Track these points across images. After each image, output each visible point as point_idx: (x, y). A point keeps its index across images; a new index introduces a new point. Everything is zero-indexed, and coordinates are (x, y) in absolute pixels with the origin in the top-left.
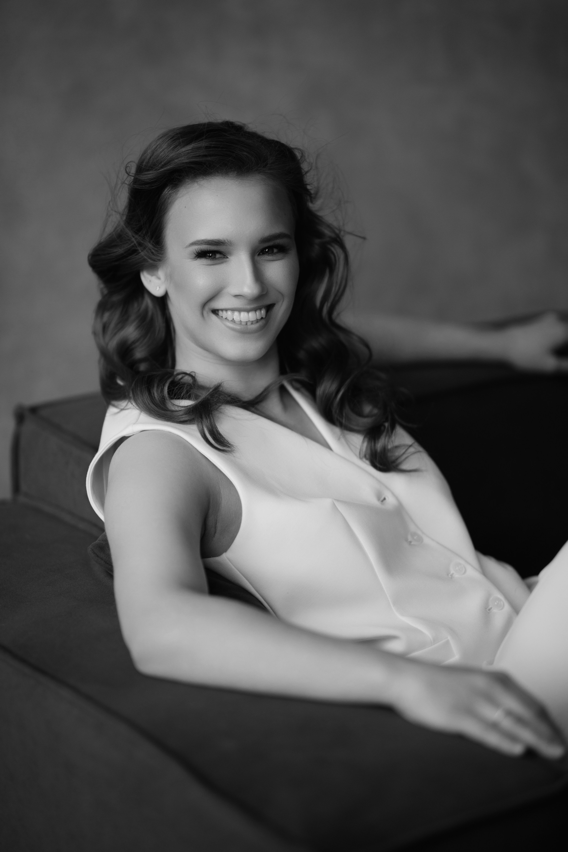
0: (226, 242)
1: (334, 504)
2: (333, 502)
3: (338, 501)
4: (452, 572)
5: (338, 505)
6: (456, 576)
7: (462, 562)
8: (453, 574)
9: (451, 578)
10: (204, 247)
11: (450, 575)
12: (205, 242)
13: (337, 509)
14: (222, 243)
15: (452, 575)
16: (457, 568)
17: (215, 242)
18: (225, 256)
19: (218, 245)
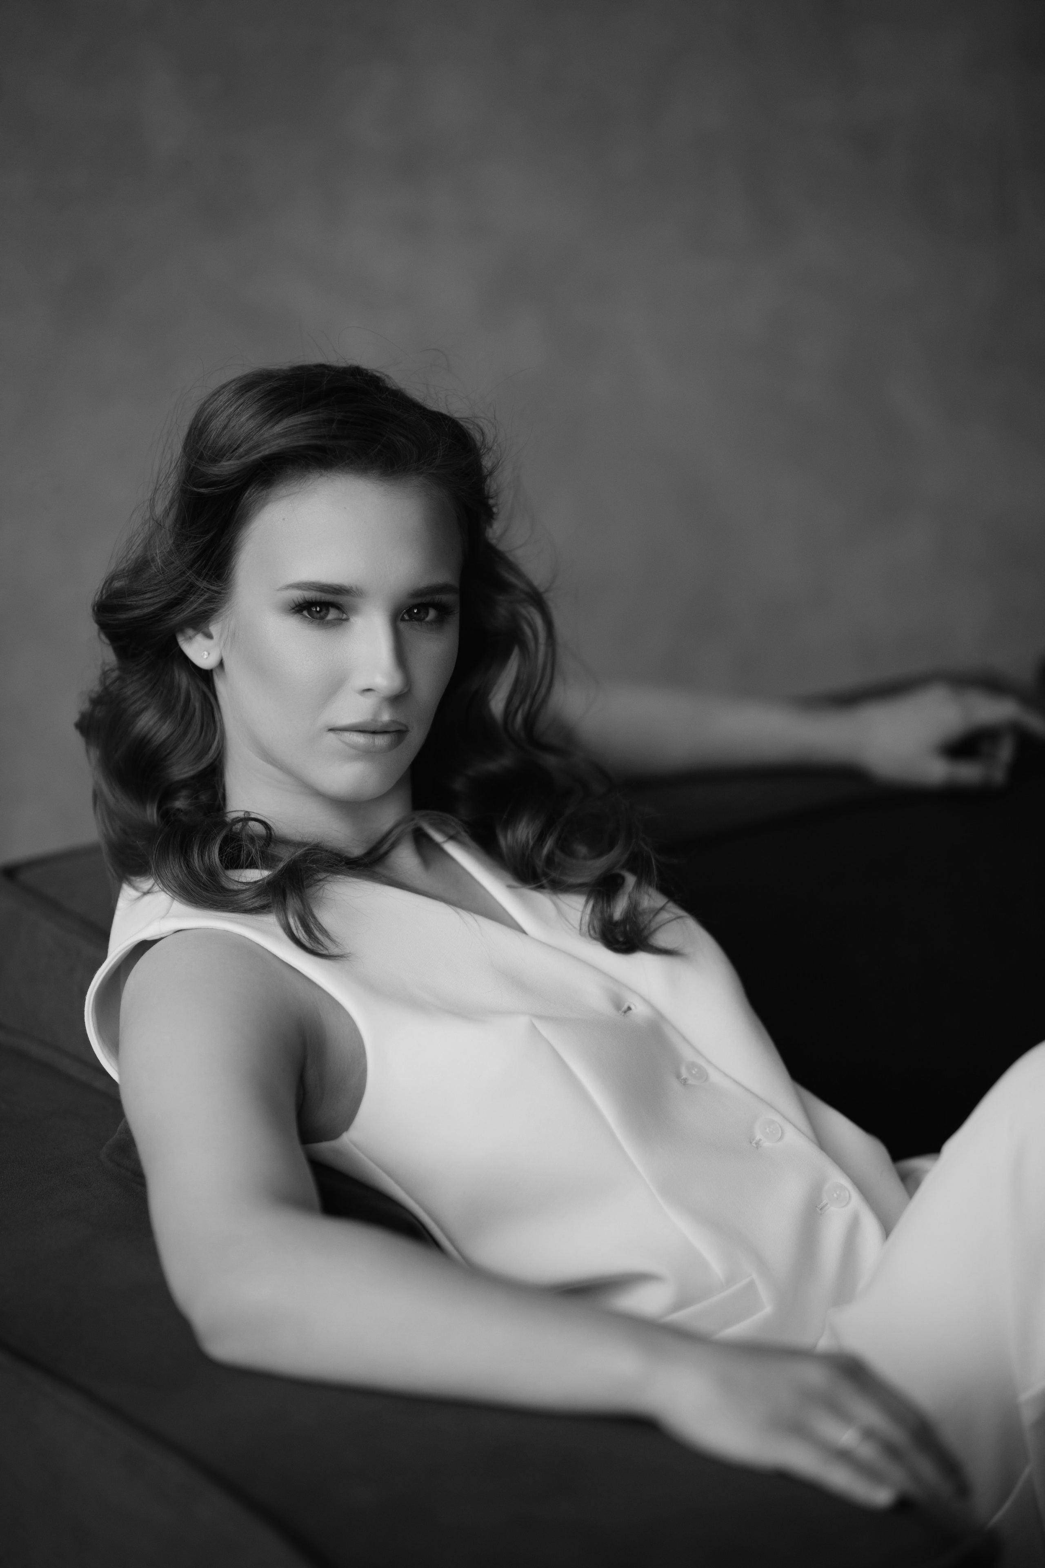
1: (533, 1026)
2: (531, 1021)
3: (540, 1017)
4: (758, 1136)
5: (541, 1026)
7: (777, 1118)
11: (755, 1142)
13: (539, 1032)
15: (758, 1144)
18: (346, 614)
19: (337, 594)
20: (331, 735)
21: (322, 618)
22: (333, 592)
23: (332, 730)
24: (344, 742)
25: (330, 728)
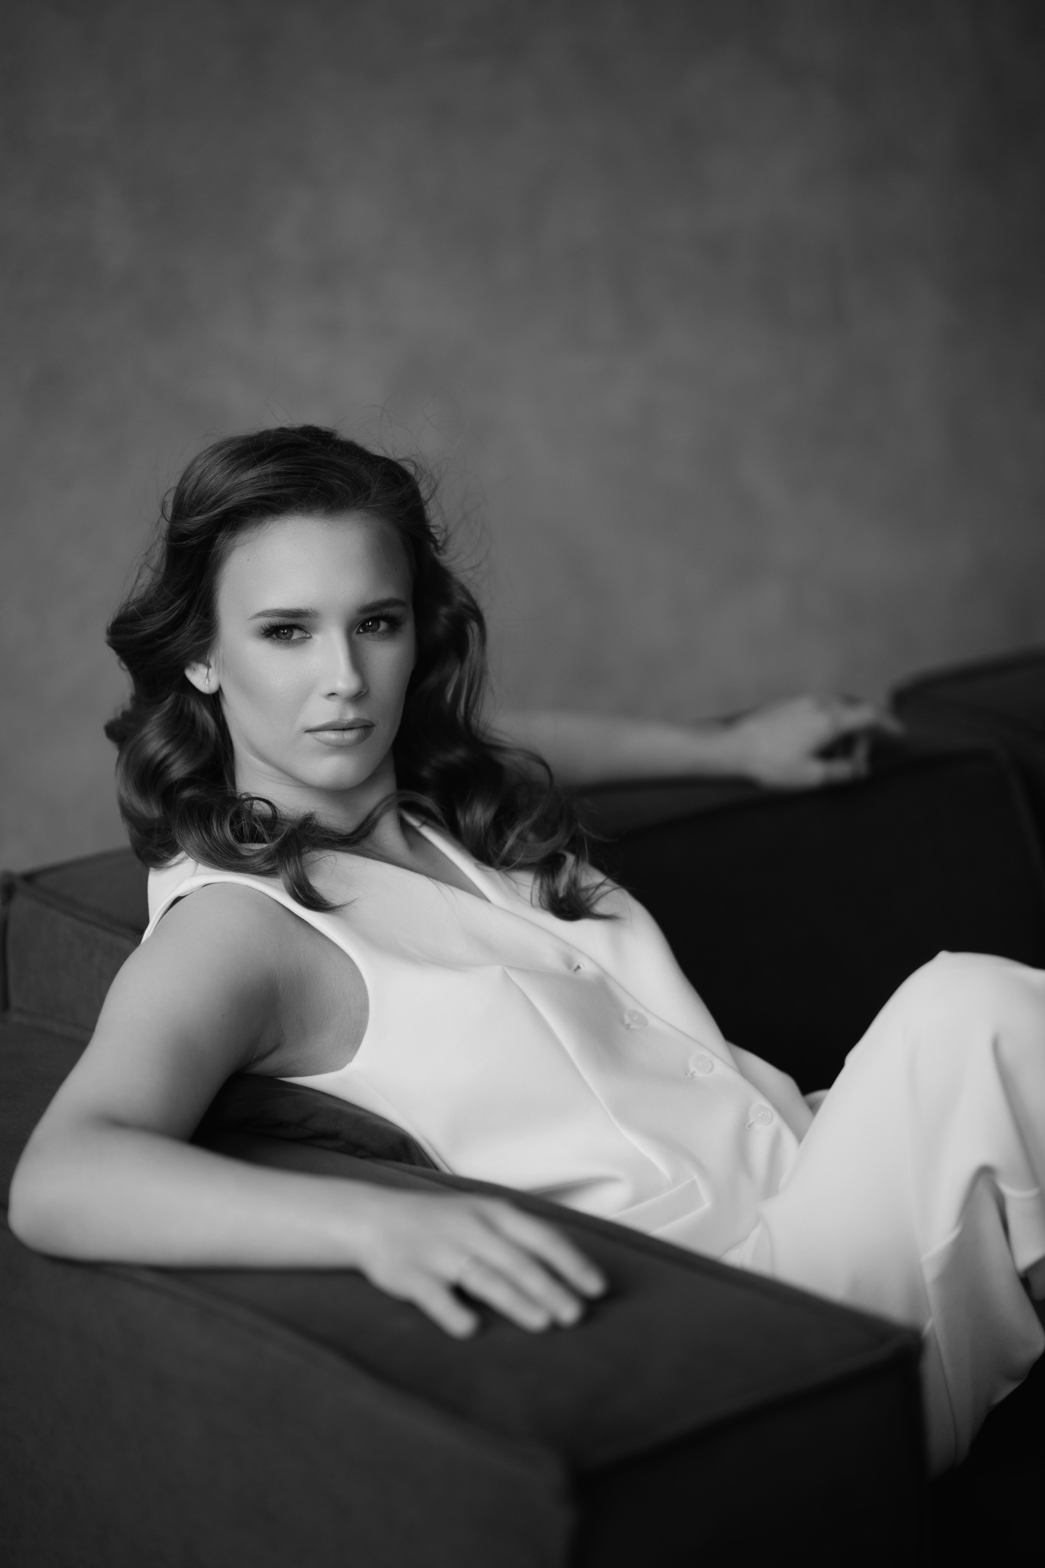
0: (310, 611)
1: (506, 973)
2: (504, 970)
3: (511, 967)
4: (692, 1069)
5: (511, 974)
6: (699, 1075)
7: (707, 1053)
8: (694, 1072)
9: (692, 1078)
10: (275, 620)
11: (689, 1073)
12: (279, 613)
13: (511, 979)
14: (303, 613)
15: (692, 1074)
16: (700, 1064)
17: (294, 613)
18: (308, 633)
19: (297, 617)
20: (307, 735)
21: (289, 638)
22: (293, 616)
23: (309, 731)
24: (319, 740)
25: (306, 730)
